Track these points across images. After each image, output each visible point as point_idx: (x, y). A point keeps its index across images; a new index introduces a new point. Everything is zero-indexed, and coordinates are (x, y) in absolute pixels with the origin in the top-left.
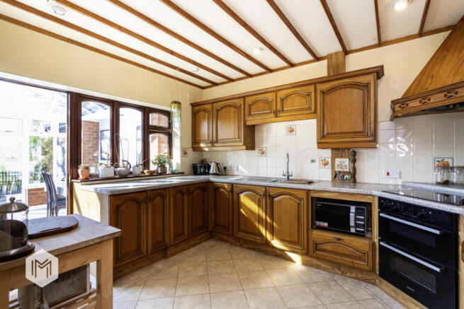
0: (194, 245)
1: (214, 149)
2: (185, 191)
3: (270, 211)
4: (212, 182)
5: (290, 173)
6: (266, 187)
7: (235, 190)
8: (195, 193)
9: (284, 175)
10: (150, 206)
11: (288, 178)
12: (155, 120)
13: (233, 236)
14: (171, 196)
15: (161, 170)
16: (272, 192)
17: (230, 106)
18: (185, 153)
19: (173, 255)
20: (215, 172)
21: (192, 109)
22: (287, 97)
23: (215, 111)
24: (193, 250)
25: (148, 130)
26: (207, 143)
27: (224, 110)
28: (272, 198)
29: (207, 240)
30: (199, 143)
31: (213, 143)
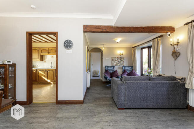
3: (47, 74)
9: (51, 67)
13: (37, 82)
16: (47, 70)
22: (51, 50)
28: (47, 71)
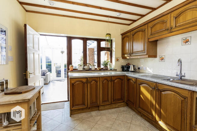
0: (115, 108)
1: (132, 57)
2: (109, 79)
3: (159, 100)
4: (127, 76)
5: (183, 74)
6: (156, 83)
7: (138, 82)
8: (116, 81)
9: (177, 75)
10: (89, 85)
11: (181, 78)
12: (103, 44)
13: (136, 109)
14: (101, 81)
15: (105, 68)
17: (139, 31)
18: (118, 60)
19: (102, 110)
20: (132, 70)
21: (122, 37)
23: (132, 36)
24: (113, 110)
25: (100, 49)
26: (128, 54)
27: (136, 34)
28: (160, 91)
29: (124, 106)
30: (124, 55)
31: (131, 54)
